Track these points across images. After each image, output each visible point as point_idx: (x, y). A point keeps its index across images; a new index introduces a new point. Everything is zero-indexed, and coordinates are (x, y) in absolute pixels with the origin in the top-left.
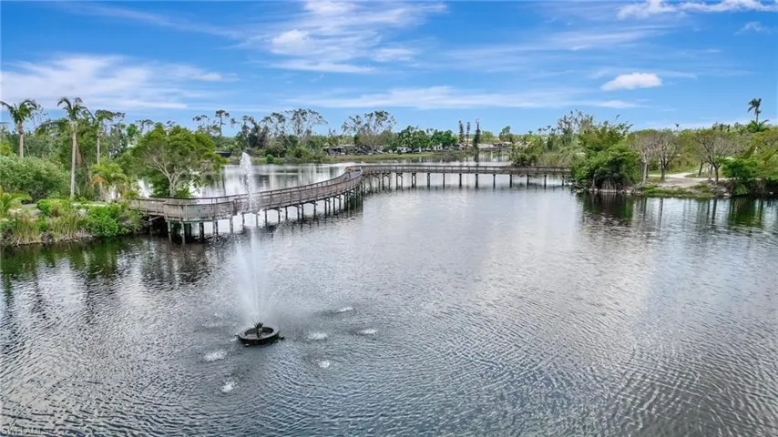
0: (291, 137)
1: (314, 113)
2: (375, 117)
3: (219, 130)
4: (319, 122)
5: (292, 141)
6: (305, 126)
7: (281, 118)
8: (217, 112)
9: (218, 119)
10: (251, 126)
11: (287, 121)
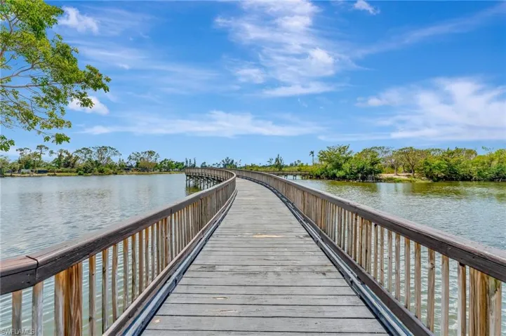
0: (96, 161)
1: (112, 149)
2: (147, 153)
3: (40, 156)
4: (115, 154)
5: (97, 164)
6: (106, 156)
7: (89, 151)
8: (38, 146)
9: (38, 151)
10: (65, 155)
11: (93, 153)
